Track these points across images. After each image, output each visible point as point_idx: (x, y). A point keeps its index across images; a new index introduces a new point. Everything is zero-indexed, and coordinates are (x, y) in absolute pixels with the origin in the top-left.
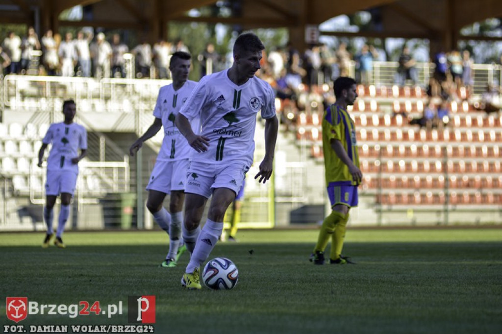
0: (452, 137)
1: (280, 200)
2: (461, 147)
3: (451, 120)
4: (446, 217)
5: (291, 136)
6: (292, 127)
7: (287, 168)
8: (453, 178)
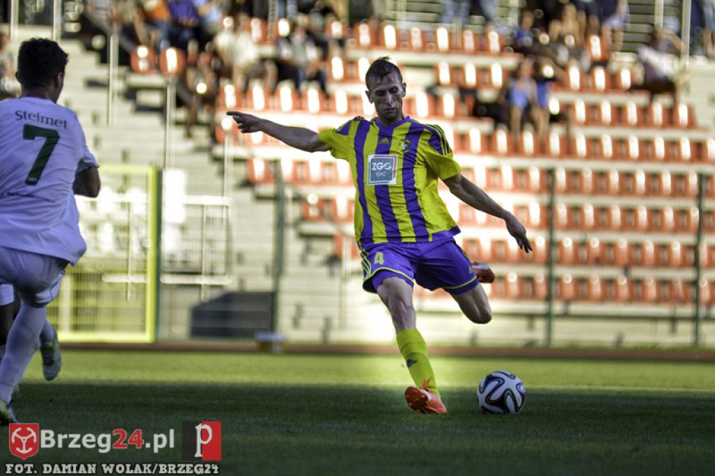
0: (568, 148)
1: (168, 279)
2: (589, 169)
3: (567, 108)
4: (549, 330)
5: (201, 135)
6: (203, 116)
7: (188, 206)
8: (568, 241)
